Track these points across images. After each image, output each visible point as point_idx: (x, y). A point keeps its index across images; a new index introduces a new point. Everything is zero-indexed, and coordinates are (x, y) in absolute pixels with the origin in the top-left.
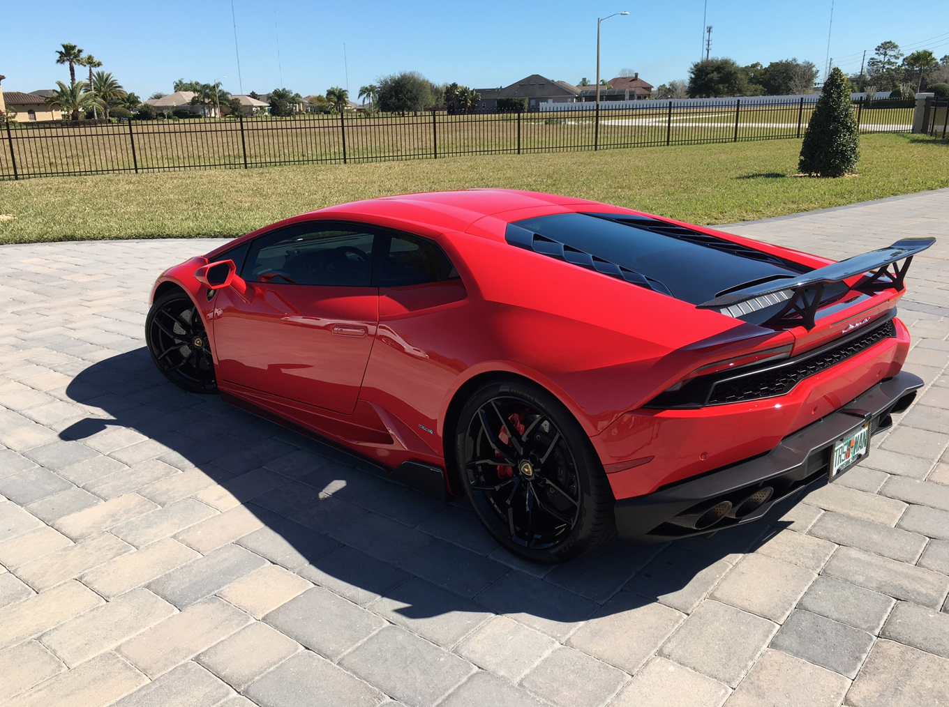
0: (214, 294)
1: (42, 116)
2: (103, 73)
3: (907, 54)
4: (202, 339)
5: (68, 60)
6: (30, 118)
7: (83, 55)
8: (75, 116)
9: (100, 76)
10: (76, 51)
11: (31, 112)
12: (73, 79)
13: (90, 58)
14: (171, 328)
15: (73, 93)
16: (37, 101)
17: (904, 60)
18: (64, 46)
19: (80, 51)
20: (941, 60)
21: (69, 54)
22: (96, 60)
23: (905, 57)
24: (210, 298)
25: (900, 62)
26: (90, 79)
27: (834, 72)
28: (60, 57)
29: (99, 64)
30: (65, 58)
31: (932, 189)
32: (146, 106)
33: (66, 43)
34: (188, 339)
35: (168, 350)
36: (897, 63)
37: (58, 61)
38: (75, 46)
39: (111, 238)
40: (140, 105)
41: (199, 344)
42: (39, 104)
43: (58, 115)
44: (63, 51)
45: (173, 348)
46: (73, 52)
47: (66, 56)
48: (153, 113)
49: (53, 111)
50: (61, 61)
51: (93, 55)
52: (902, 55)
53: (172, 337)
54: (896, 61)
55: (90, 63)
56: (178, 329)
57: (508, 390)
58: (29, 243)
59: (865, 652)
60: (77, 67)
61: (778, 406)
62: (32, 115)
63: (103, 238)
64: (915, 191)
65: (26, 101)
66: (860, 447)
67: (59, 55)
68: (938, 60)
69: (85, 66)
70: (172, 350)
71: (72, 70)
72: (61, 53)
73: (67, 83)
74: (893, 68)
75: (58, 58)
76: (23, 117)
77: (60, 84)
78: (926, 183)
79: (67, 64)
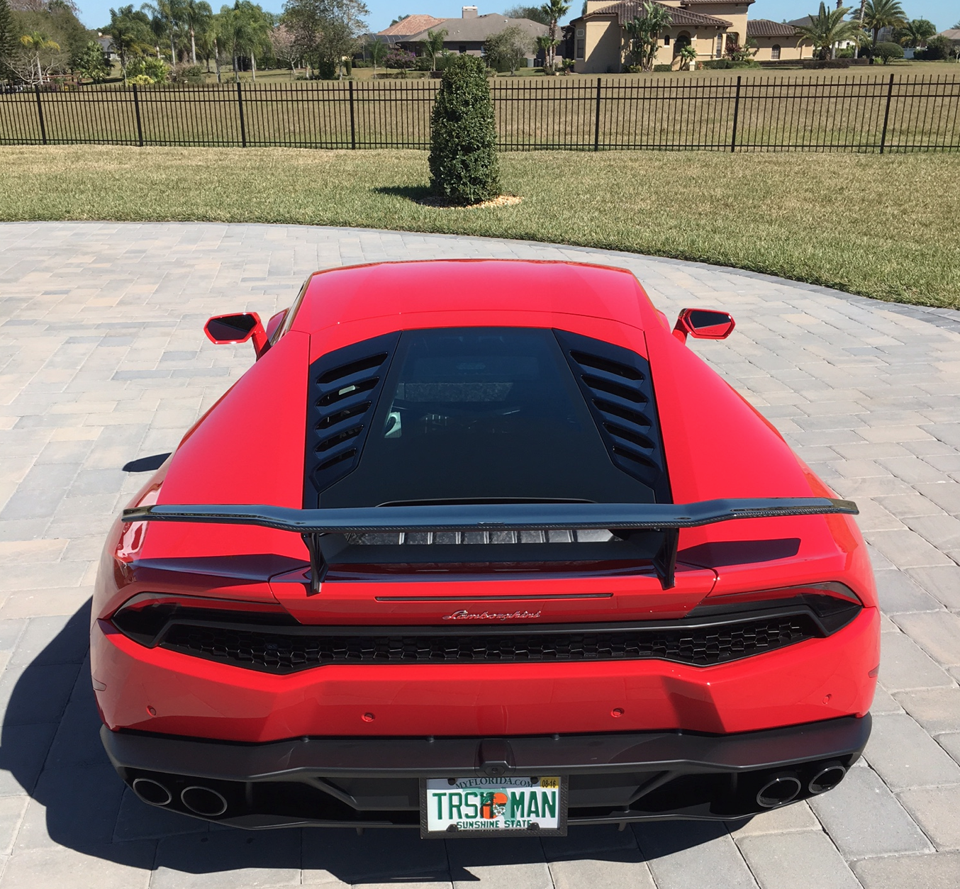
1: (788, 54)
6: (773, 56)
8: (823, 54)
11: (777, 48)
16: (787, 32)
32: (940, 39)
40: (931, 38)
42: (788, 37)
43: (807, 53)
48: (946, 50)
49: (804, 47)
62: (776, 52)
65: (773, 33)
66: (534, 812)
76: (765, 54)
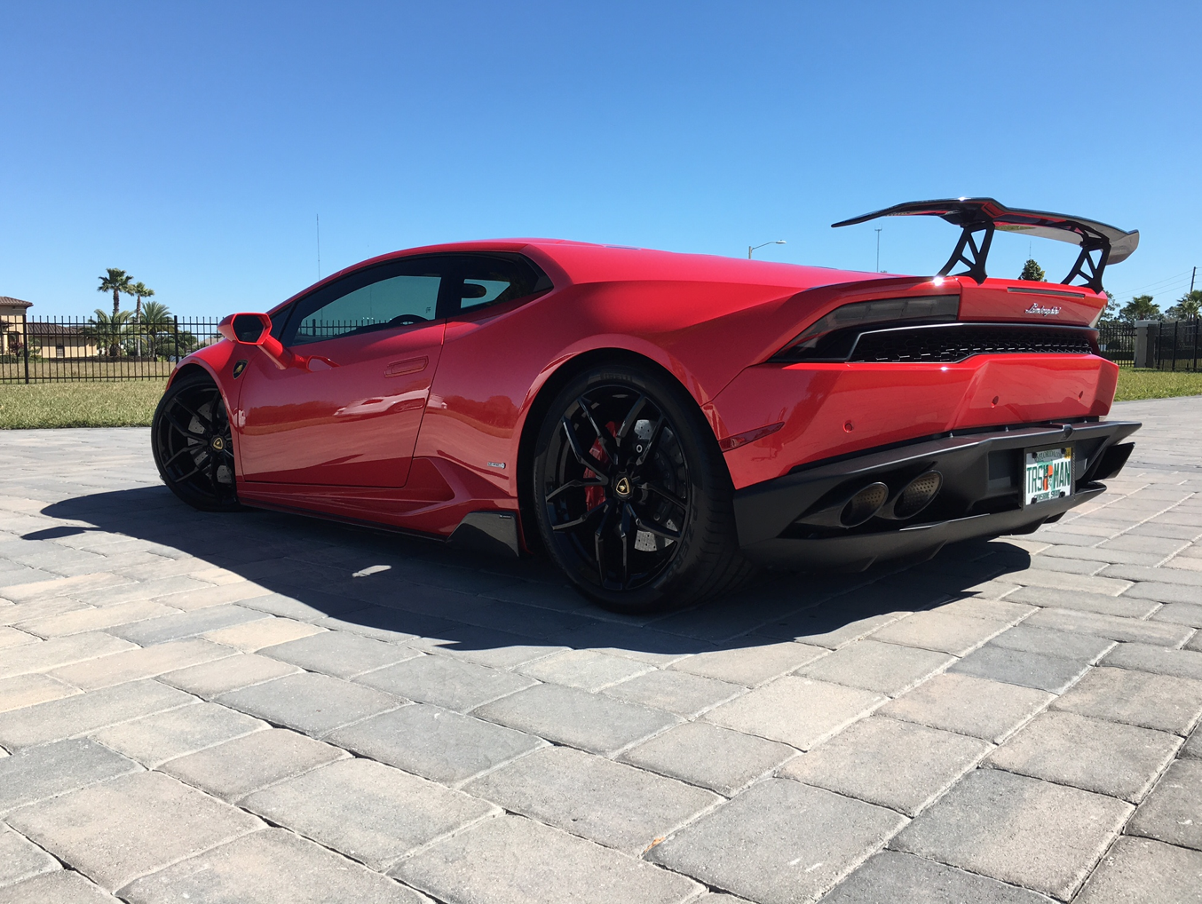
0: (243, 369)
1: (72, 352)
2: (154, 304)
3: (1124, 305)
4: (224, 439)
5: (112, 287)
6: (58, 354)
7: (132, 283)
8: (114, 351)
9: (151, 308)
10: (124, 278)
11: (60, 347)
12: (116, 310)
13: (140, 285)
14: (185, 426)
15: (115, 323)
16: (68, 333)
17: (1121, 311)
18: (109, 271)
19: (128, 278)
20: (1166, 312)
21: (115, 281)
22: (146, 288)
23: (1122, 308)
24: (236, 375)
25: (1116, 313)
26: (137, 311)
27: (1029, 265)
28: (103, 284)
29: (150, 293)
30: (110, 285)
31: (1160, 397)
33: (112, 268)
34: (207, 438)
35: (179, 453)
36: (1112, 315)
37: (101, 288)
38: (123, 272)
39: (132, 425)
41: (220, 445)
42: (70, 338)
44: (108, 278)
45: (185, 450)
46: (119, 279)
47: (110, 283)
49: (88, 346)
50: (104, 288)
51: (143, 283)
52: (1118, 305)
53: (185, 434)
54: (1111, 312)
55: (139, 292)
56: (196, 427)
57: (599, 379)
58: (29, 429)
59: (1077, 675)
60: (122, 295)
61: (944, 369)
62: (60, 351)
63: (123, 425)
64: (1139, 398)
65: (55, 333)
66: (1061, 481)
67: (102, 281)
68: (1162, 310)
69: (132, 294)
70: (183, 453)
71: (116, 299)
72: (105, 279)
73: (109, 313)
74: (1109, 320)
75: (101, 285)
76: (49, 352)
77: (100, 314)
78: (1151, 391)
79: (111, 292)
